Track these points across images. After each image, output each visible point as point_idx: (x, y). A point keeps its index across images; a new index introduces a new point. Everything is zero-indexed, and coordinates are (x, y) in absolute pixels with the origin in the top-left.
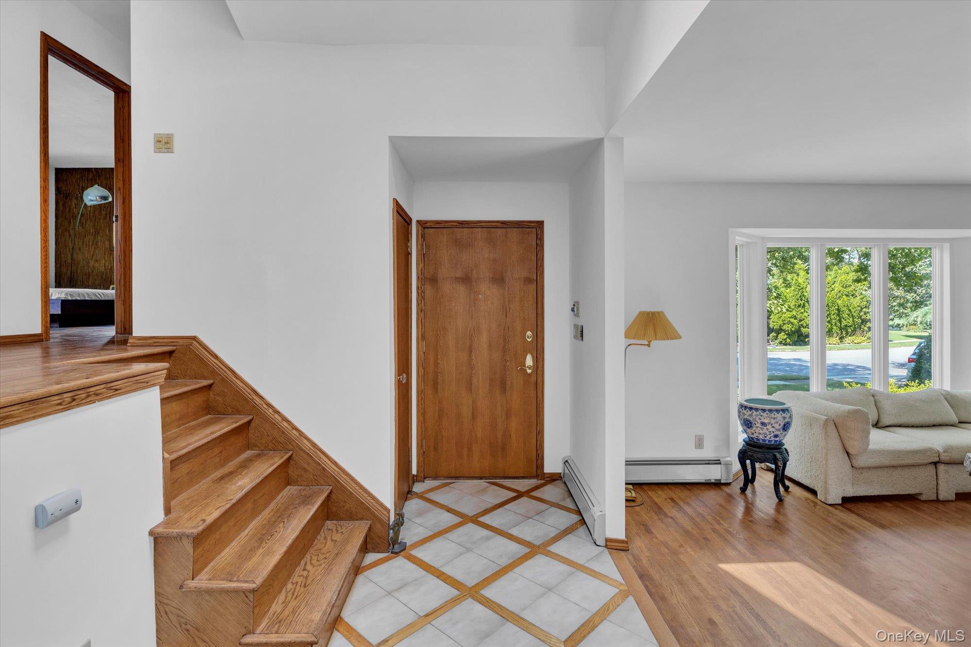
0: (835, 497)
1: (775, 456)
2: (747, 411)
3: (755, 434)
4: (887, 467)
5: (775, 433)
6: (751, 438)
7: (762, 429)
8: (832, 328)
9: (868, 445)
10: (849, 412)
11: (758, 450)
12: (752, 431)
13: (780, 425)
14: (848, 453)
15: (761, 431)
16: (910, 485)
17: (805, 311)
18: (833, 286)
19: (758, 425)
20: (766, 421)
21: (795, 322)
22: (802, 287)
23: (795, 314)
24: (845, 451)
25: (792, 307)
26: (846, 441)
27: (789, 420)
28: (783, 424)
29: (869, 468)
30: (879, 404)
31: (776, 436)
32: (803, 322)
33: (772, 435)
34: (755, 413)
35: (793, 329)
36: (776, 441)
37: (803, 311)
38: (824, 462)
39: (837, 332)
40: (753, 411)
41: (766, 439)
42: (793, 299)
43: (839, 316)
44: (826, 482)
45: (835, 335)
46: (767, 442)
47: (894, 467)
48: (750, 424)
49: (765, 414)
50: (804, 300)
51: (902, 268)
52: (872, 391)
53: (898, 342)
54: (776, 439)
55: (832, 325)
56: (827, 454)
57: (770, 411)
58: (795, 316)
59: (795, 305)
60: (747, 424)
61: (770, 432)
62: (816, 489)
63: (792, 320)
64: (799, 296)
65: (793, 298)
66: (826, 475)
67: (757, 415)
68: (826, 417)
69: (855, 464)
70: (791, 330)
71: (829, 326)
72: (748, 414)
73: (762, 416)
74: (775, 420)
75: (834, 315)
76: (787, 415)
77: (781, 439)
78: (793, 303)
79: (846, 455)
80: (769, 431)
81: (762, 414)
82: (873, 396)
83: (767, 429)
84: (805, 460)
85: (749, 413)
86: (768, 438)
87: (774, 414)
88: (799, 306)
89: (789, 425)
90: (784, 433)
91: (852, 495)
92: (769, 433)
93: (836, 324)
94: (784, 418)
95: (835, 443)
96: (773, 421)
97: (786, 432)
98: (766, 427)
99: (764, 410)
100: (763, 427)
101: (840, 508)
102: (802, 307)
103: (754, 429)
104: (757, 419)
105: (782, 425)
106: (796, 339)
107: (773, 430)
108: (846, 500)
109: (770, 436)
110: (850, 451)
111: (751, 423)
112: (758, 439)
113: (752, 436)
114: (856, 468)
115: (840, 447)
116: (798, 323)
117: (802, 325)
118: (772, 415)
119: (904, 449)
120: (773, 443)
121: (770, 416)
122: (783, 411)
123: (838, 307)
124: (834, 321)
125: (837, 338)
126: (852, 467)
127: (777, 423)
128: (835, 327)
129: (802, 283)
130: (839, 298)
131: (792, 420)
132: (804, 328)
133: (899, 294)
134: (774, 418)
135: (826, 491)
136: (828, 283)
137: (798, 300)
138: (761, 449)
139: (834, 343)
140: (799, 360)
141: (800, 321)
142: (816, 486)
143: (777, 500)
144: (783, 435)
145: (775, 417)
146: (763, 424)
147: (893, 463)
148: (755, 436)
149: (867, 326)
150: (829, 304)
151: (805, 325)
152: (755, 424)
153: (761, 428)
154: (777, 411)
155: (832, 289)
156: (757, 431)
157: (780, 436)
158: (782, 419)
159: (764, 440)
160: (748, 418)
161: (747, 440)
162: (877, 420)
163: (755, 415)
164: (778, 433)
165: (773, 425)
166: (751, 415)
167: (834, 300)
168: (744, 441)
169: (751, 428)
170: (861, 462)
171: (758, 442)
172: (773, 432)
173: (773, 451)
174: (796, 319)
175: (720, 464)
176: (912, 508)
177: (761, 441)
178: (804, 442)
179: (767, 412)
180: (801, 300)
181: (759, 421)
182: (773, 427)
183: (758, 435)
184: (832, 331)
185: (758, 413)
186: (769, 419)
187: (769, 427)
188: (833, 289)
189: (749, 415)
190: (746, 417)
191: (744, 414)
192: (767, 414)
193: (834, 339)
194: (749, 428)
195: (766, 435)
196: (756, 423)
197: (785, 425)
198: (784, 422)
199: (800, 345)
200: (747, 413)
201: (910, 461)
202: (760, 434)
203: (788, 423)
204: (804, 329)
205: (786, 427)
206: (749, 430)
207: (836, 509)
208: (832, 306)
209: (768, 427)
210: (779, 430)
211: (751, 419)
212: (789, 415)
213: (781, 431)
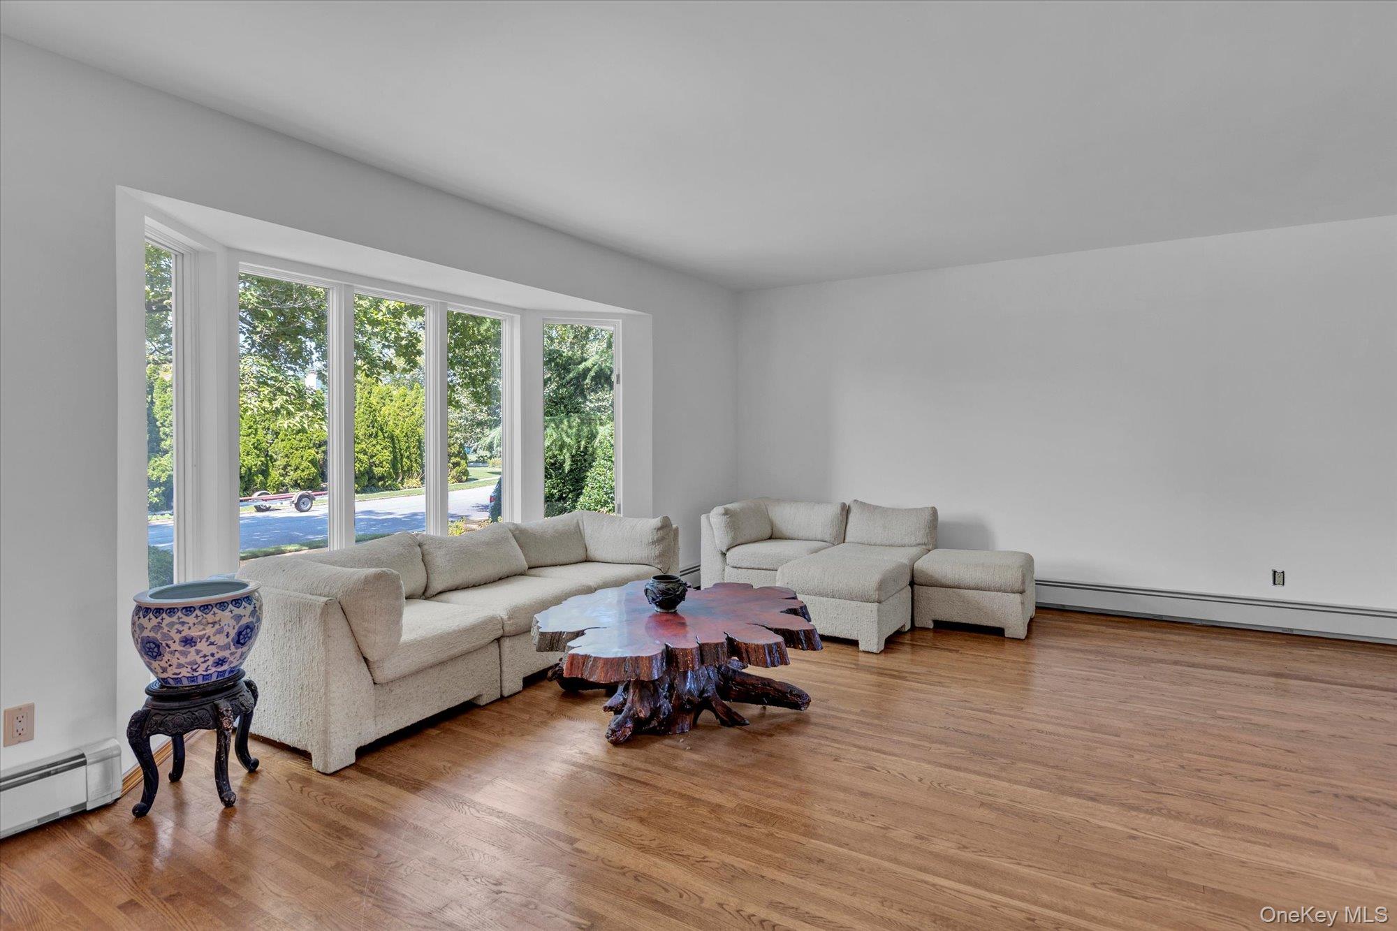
0: (343, 754)
1: (216, 707)
2: (150, 619)
3: (169, 669)
4: (431, 667)
5: (217, 656)
6: (163, 679)
7: (185, 654)
8: (412, 466)
9: (400, 635)
10: (367, 581)
11: (175, 705)
12: (163, 664)
13: (227, 636)
14: (366, 660)
15: (183, 660)
16: (465, 687)
17: (377, 443)
18: (413, 410)
19: (176, 646)
20: (194, 633)
21: (365, 458)
22: (374, 408)
23: (365, 448)
24: (361, 658)
25: (361, 437)
26: (362, 638)
27: (251, 619)
28: (236, 630)
29: (403, 678)
30: (428, 558)
31: (220, 662)
32: (375, 458)
33: (210, 663)
34: (167, 619)
35: (362, 469)
36: (221, 673)
37: (375, 442)
38: (323, 691)
39: (417, 471)
40: (164, 615)
41: (196, 674)
42: (362, 426)
43: (420, 450)
44: (325, 732)
45: (415, 474)
46: (200, 681)
47: (442, 663)
48: (156, 650)
49: (191, 619)
50: (377, 428)
51: (483, 381)
52: (418, 538)
53: (483, 480)
54: (220, 669)
55: (411, 461)
56: (327, 672)
57: (205, 607)
58: (365, 450)
59: (365, 434)
60: (151, 650)
61: (205, 656)
62: (309, 749)
63: (361, 456)
64: (370, 421)
65: (363, 423)
66: (326, 715)
67: (171, 625)
68: (326, 599)
69: (381, 676)
70: (359, 470)
71: (409, 463)
72: (149, 625)
73: (183, 623)
74: (217, 626)
75: (414, 448)
76: (245, 611)
77: (232, 665)
78: (363, 431)
79: (364, 664)
80: (201, 654)
81: (185, 619)
82: (420, 545)
83: (198, 652)
84: (290, 695)
85: (155, 621)
86: (201, 671)
87: (214, 614)
88: (371, 435)
89: (252, 631)
90: (239, 651)
91: (374, 739)
92: (203, 659)
93: (416, 460)
94: (238, 618)
95: (344, 646)
96: (209, 631)
97: (245, 649)
98: (194, 648)
99: (188, 610)
100: (188, 648)
101: (352, 773)
102: (375, 437)
103: (166, 658)
104: (173, 633)
105: (233, 633)
106: (366, 483)
107: (213, 649)
108: (362, 752)
109: (205, 665)
110: (368, 656)
111: (158, 646)
112: (178, 680)
113: (164, 676)
114: (381, 685)
115: (352, 652)
116: (369, 460)
117: (374, 462)
118: (210, 617)
119: (456, 629)
120: (214, 678)
121: (204, 620)
122: (237, 602)
123: (419, 436)
124: (414, 456)
125: (418, 479)
126: (375, 683)
127: (220, 631)
128: (415, 465)
129: (375, 404)
130: (420, 425)
131: (259, 620)
132: (376, 467)
133: (482, 417)
134: (214, 623)
135: (326, 746)
136: (408, 405)
137: (368, 426)
138: (188, 700)
139: (414, 485)
140: (370, 512)
141: (372, 456)
142: (309, 745)
143: (222, 807)
144: (238, 655)
145: (217, 619)
146: (188, 641)
147: (443, 656)
148: (169, 674)
149: (452, 461)
150: (409, 433)
151: (377, 462)
152: (167, 645)
153: (182, 653)
154: (222, 605)
155: (413, 412)
156: (174, 662)
157: (231, 659)
158: (233, 622)
159: (193, 679)
160: (152, 634)
161: (157, 687)
162: (424, 585)
163: (167, 625)
164: (226, 654)
165: (212, 639)
166: (158, 627)
167: (415, 428)
168: (148, 691)
169: (159, 658)
170: (387, 671)
171: (179, 685)
172: (213, 655)
173: (212, 697)
174: (365, 454)
175: (84, 763)
176: (467, 726)
177: (185, 682)
178: (288, 658)
179: (198, 612)
180: (373, 427)
181: (177, 637)
182: (212, 644)
183: (177, 671)
184: (412, 470)
185: (174, 619)
186: (202, 627)
187: (202, 646)
188: (413, 414)
189: (153, 629)
190: (146, 633)
191: (142, 628)
192: (197, 616)
193: (414, 481)
194: (155, 658)
195: (195, 667)
196: (170, 642)
197: (239, 634)
198: (237, 628)
199: (372, 492)
200: (150, 622)
201: (464, 647)
202: (180, 666)
203: (247, 627)
204: (376, 469)
205: (244, 637)
206: (155, 664)
207: (345, 778)
208: (412, 436)
209: (199, 646)
210: (227, 647)
211: (159, 636)
212: (250, 608)
213: (232, 647)
